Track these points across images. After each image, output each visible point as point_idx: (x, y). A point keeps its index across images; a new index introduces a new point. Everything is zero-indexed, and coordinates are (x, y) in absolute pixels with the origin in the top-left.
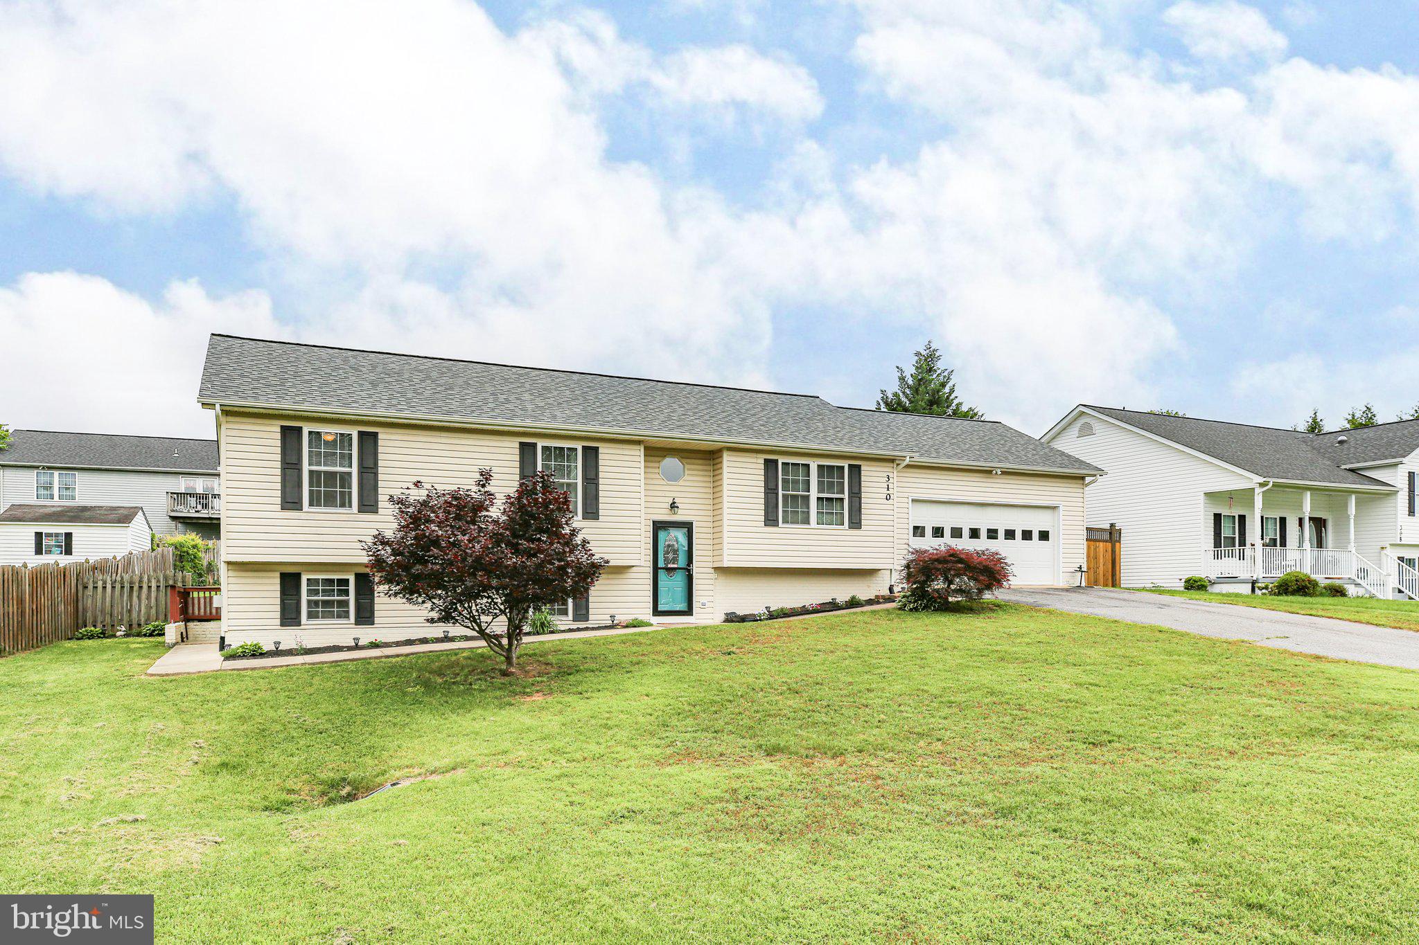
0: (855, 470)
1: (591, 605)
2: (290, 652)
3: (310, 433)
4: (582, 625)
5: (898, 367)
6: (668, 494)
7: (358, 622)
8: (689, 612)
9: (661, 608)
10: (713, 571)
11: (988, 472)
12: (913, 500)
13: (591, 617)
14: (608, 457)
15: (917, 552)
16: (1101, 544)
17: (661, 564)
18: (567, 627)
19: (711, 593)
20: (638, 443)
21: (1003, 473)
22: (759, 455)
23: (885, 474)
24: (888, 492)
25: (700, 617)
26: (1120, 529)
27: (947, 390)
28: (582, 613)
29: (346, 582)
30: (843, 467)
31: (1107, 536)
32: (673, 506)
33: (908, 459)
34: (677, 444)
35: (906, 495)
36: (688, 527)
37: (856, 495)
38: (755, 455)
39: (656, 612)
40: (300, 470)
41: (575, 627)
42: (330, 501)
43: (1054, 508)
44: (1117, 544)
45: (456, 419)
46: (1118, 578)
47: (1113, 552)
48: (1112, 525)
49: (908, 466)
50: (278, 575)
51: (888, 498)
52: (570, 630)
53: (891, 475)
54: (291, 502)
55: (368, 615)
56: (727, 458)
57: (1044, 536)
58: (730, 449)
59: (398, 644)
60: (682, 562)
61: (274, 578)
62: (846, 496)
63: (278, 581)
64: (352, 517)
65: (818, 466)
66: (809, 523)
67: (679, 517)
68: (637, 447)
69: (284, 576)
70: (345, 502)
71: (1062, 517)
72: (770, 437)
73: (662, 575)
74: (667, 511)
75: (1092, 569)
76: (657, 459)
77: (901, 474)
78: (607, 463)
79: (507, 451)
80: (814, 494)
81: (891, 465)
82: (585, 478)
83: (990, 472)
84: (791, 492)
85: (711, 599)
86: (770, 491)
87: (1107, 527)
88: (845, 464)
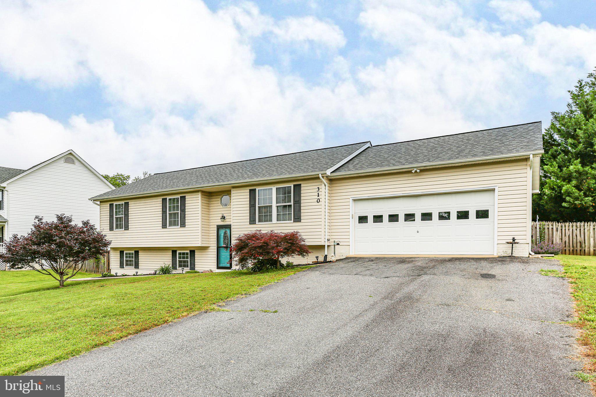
0: (298, 188)
1: (196, 263)
6: (220, 212)
11: (408, 173)
12: (355, 200)
17: (222, 244)
21: (422, 171)
23: (316, 187)
24: (318, 198)
30: (291, 186)
32: (223, 218)
35: (348, 198)
36: (229, 227)
37: (298, 202)
38: (245, 188)
39: (218, 268)
43: (493, 190)
51: (318, 201)
53: (320, 187)
58: (234, 187)
62: (292, 203)
65: (277, 188)
66: (272, 221)
67: (226, 223)
73: (220, 250)
80: (274, 205)
83: (410, 172)
86: (252, 205)
88: (292, 185)
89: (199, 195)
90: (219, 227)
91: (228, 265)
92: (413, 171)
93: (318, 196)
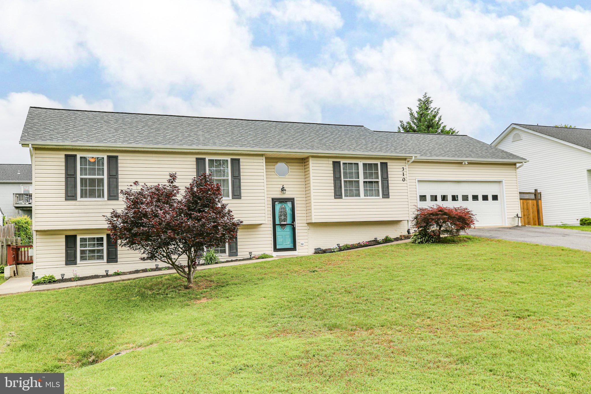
0: (384, 166)
1: (239, 247)
2: (70, 280)
3: (81, 158)
4: (234, 258)
5: (409, 108)
6: (279, 183)
7: (108, 262)
8: (294, 249)
9: (278, 247)
10: (307, 225)
11: (460, 163)
12: (418, 181)
13: (239, 254)
14: (245, 164)
15: (421, 210)
16: (530, 201)
17: (277, 222)
18: (225, 260)
19: (306, 237)
20: (262, 155)
21: (469, 163)
22: (330, 159)
23: (402, 167)
24: (404, 177)
25: (300, 252)
26: (541, 193)
27: (437, 119)
28: (234, 252)
29: (102, 239)
30: (377, 164)
31: (533, 197)
32: (283, 189)
33: (413, 158)
34: (283, 155)
35: (414, 178)
36: (292, 200)
37: (385, 179)
38: (327, 159)
39: (276, 249)
40: (75, 178)
41: (230, 260)
42: (92, 194)
43: (500, 182)
44: (540, 201)
45: (161, 146)
46: (541, 220)
47: (538, 205)
48: (536, 190)
49: (414, 162)
50: (64, 236)
51: (404, 180)
52: (227, 261)
53: (405, 167)
54: (70, 196)
55: (114, 257)
56: (311, 161)
57: (495, 198)
58: (313, 157)
59: (130, 273)
60: (289, 221)
61: (62, 238)
62: (380, 180)
63: (64, 240)
64: (104, 203)
65: (363, 164)
66: (359, 196)
67: (287, 195)
68: (261, 158)
69: (67, 237)
70: (100, 195)
71: (504, 187)
72: (335, 149)
73: (278, 228)
74: (280, 193)
75: (526, 216)
76: (274, 164)
77: (410, 167)
78: (245, 167)
79: (189, 163)
80: (361, 179)
81: (404, 161)
82: (233, 176)
83: (461, 163)
84: (348, 179)
85: (306, 241)
86: (337, 179)
87: (533, 191)
88: (378, 162)
89: (263, 160)
90: (274, 201)
91: (290, 246)
92: (464, 163)
93: (403, 176)
